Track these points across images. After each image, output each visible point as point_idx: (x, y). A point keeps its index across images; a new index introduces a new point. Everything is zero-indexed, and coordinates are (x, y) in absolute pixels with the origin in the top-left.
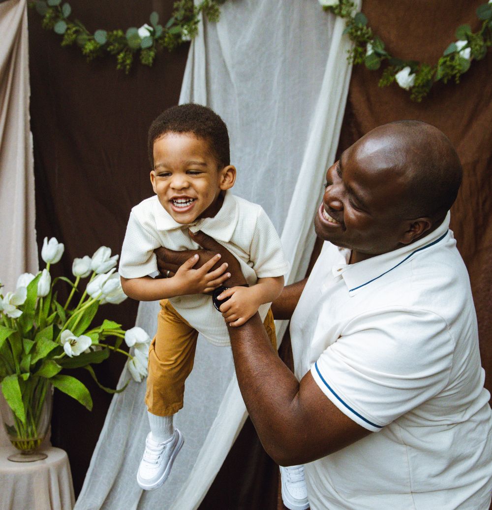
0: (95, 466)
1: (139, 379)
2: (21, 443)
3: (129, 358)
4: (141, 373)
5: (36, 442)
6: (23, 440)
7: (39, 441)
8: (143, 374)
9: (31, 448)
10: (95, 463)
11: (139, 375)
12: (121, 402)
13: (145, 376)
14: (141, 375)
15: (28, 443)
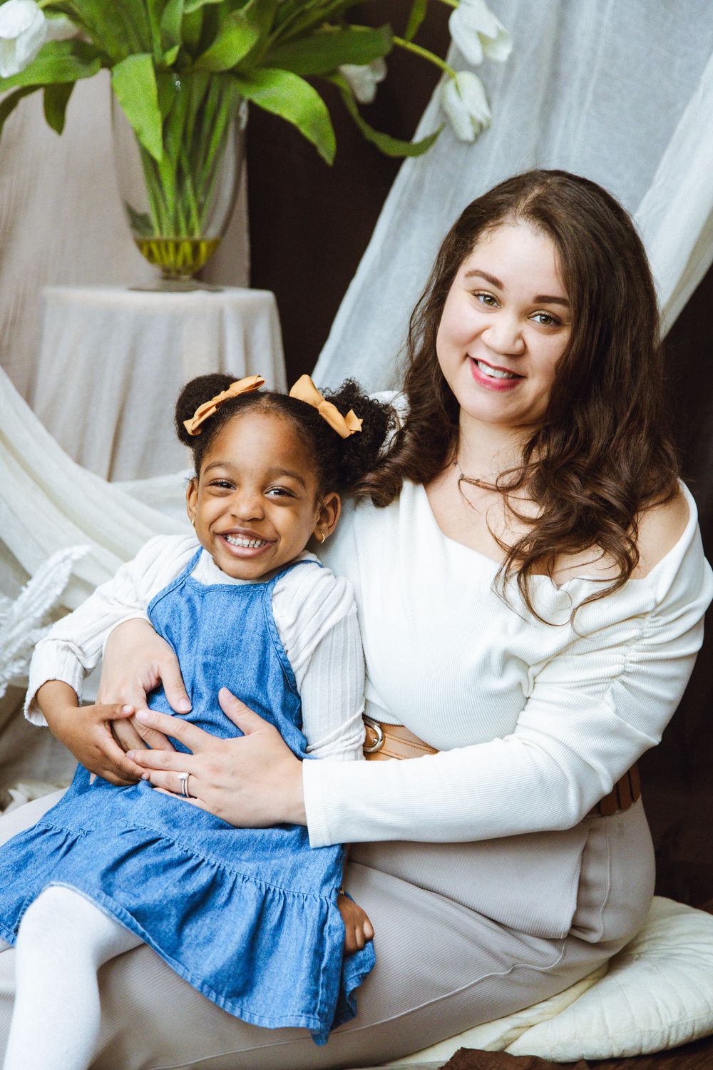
0: (343, 338)
1: (467, 133)
2: (162, 245)
3: (445, 77)
4: (474, 113)
5: (196, 247)
6: (165, 236)
7: (203, 248)
8: (479, 117)
9: (185, 262)
10: (345, 330)
11: (467, 120)
12: (419, 185)
13: (484, 122)
14: (472, 119)
15: (177, 246)
